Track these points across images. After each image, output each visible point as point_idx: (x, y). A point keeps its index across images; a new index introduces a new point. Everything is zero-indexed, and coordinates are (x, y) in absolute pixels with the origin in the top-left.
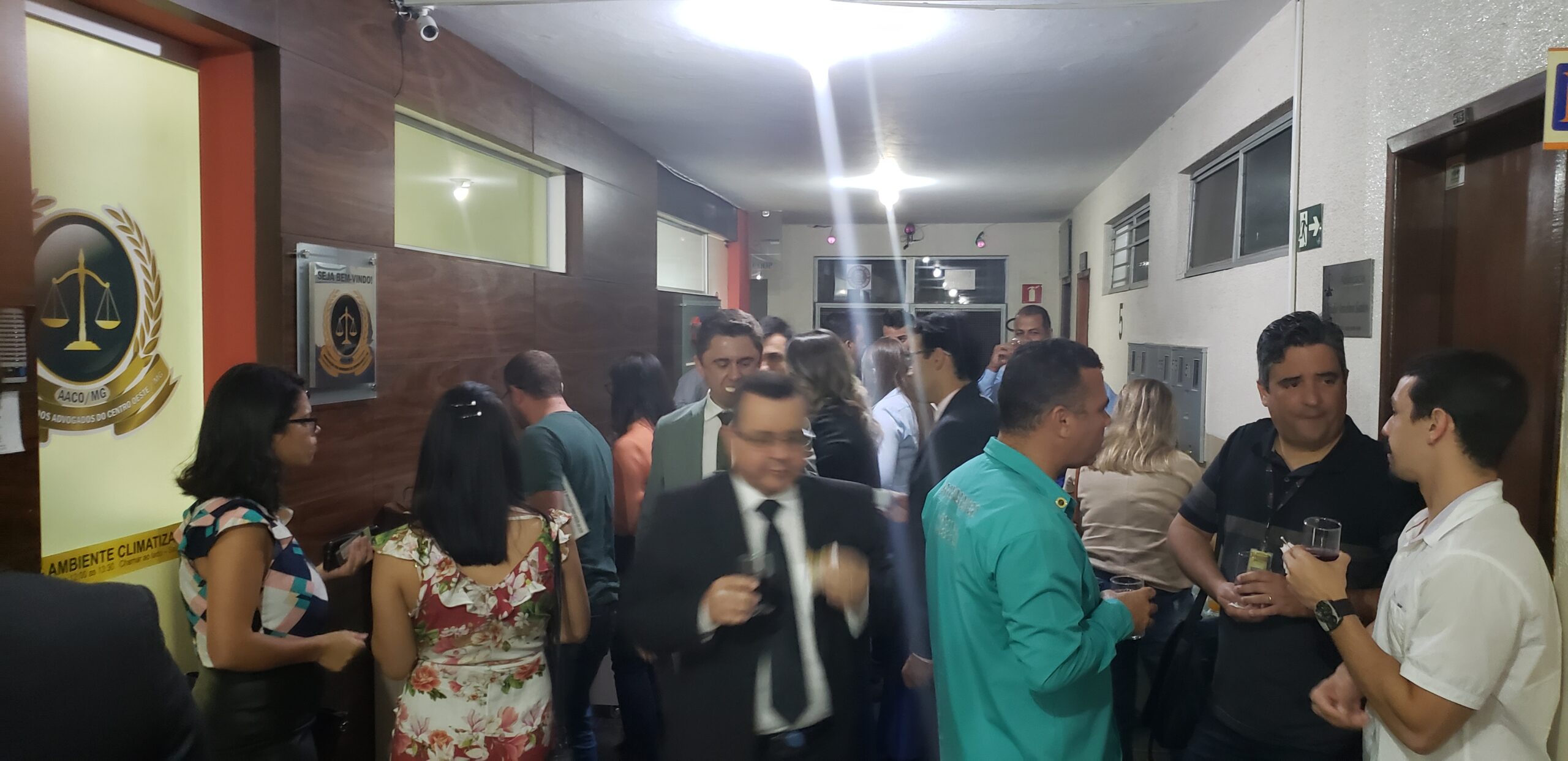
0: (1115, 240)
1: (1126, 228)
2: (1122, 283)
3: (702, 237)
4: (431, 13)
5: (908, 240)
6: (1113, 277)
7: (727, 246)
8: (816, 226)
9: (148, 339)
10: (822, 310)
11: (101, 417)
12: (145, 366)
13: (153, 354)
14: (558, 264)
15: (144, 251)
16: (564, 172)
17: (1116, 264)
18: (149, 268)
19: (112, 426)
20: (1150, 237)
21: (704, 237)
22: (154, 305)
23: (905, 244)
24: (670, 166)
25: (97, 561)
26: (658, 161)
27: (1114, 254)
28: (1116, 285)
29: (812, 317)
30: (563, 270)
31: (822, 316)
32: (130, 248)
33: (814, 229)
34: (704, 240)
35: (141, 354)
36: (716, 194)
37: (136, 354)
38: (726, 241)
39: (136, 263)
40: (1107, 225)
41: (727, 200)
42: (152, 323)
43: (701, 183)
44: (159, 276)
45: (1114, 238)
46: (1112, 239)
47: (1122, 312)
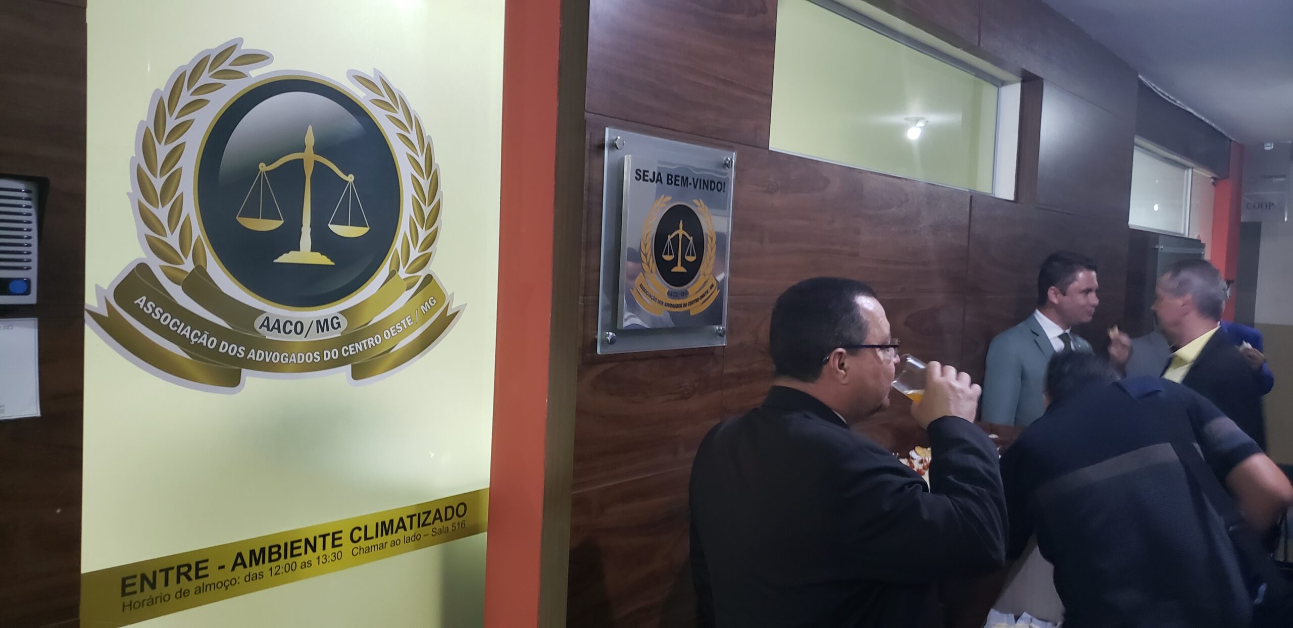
3: (1186, 171)
7: (1214, 184)
9: (415, 254)
11: (334, 354)
12: (407, 289)
13: (422, 274)
14: (1006, 189)
15: (413, 136)
16: (1021, 79)
18: (421, 160)
19: (349, 367)
21: (1188, 171)
22: (427, 210)
24: (1154, 83)
25: (314, 550)
26: (1140, 77)
30: (1012, 198)
32: (390, 132)
34: (1188, 175)
35: (402, 273)
36: (1208, 121)
37: (392, 274)
38: (1213, 178)
39: (400, 152)
41: (1220, 130)
42: (423, 234)
43: (1189, 107)
44: (436, 171)
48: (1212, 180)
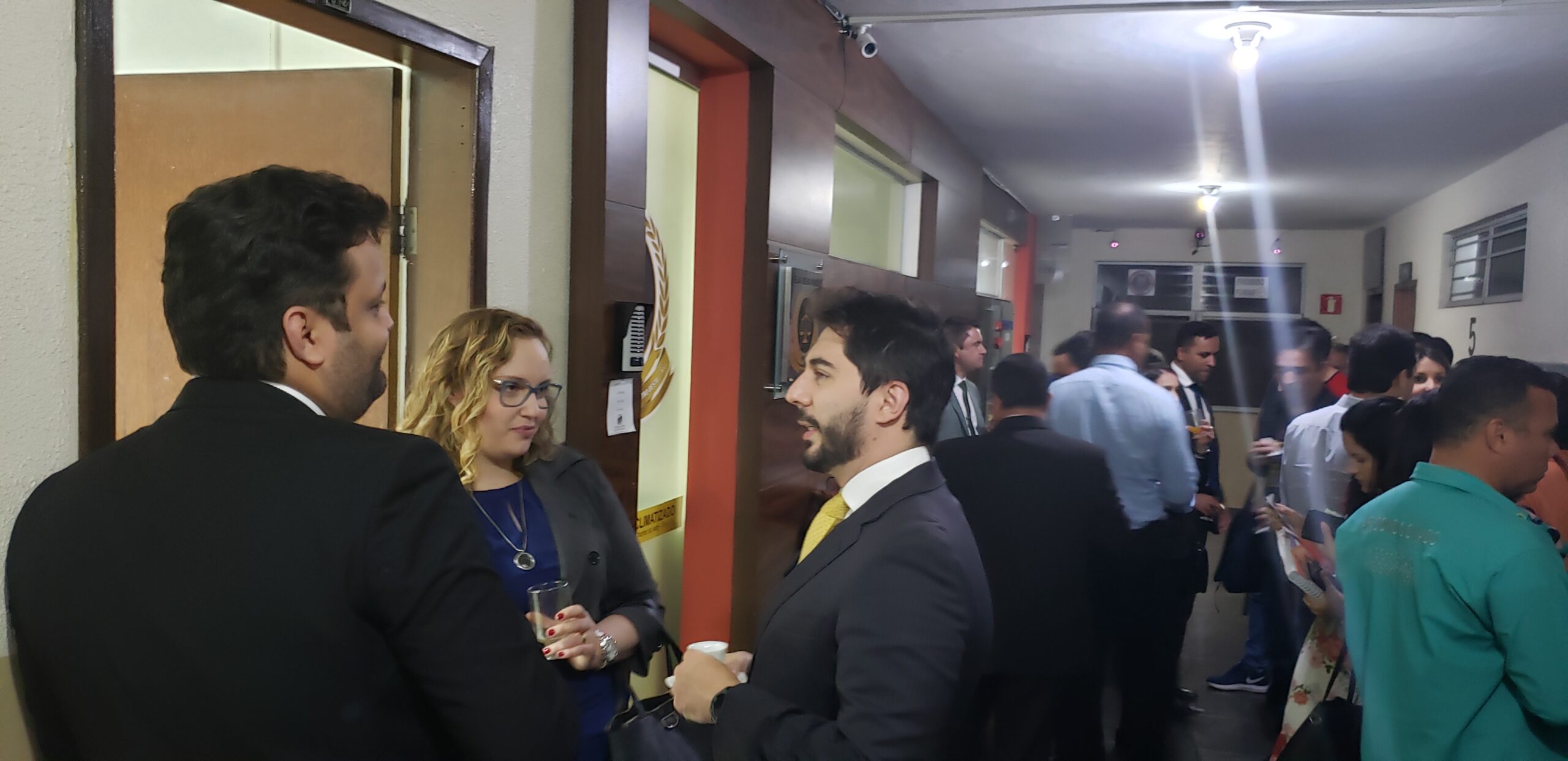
0: (1455, 250)
1: (1476, 238)
2: (1471, 296)
3: (1000, 241)
4: (868, 30)
5: (1198, 246)
6: (1452, 289)
7: (1015, 251)
8: (1098, 231)
9: (660, 334)
12: (657, 358)
13: (662, 347)
14: (911, 268)
16: (920, 180)
17: (1456, 276)
18: (663, 270)
20: (1527, 247)
21: (1002, 240)
22: (664, 303)
23: (1193, 250)
24: (991, 173)
26: (984, 169)
27: (1454, 266)
28: (1455, 299)
30: (916, 275)
32: (653, 252)
33: (1095, 233)
34: (1004, 245)
35: (656, 348)
37: (652, 347)
38: (1015, 245)
39: (656, 265)
40: (1446, 235)
41: (1024, 205)
42: (663, 319)
43: (1007, 188)
44: (668, 279)
45: (1454, 249)
46: (1452, 251)
47: (1475, 328)
48: (1014, 248)
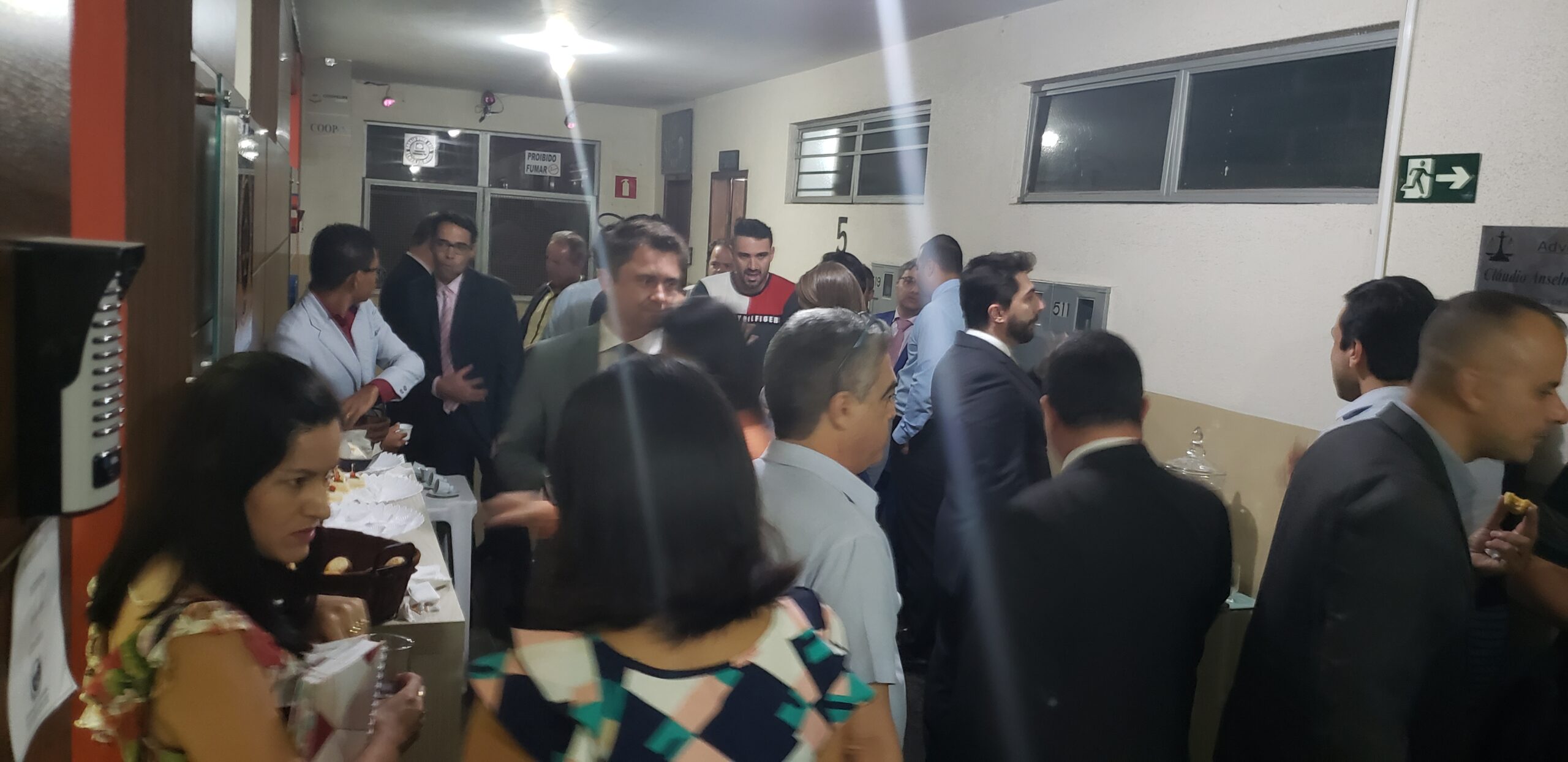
0: (802, 143)
1: (835, 131)
2: (830, 193)
5: (486, 111)
6: (797, 183)
8: (367, 83)
10: (373, 187)
17: (806, 170)
23: (481, 115)
27: (800, 159)
28: (806, 194)
29: (360, 196)
31: (373, 196)
40: (793, 125)
41: (299, 39)
45: (800, 141)
46: (798, 143)
47: (844, 227)
